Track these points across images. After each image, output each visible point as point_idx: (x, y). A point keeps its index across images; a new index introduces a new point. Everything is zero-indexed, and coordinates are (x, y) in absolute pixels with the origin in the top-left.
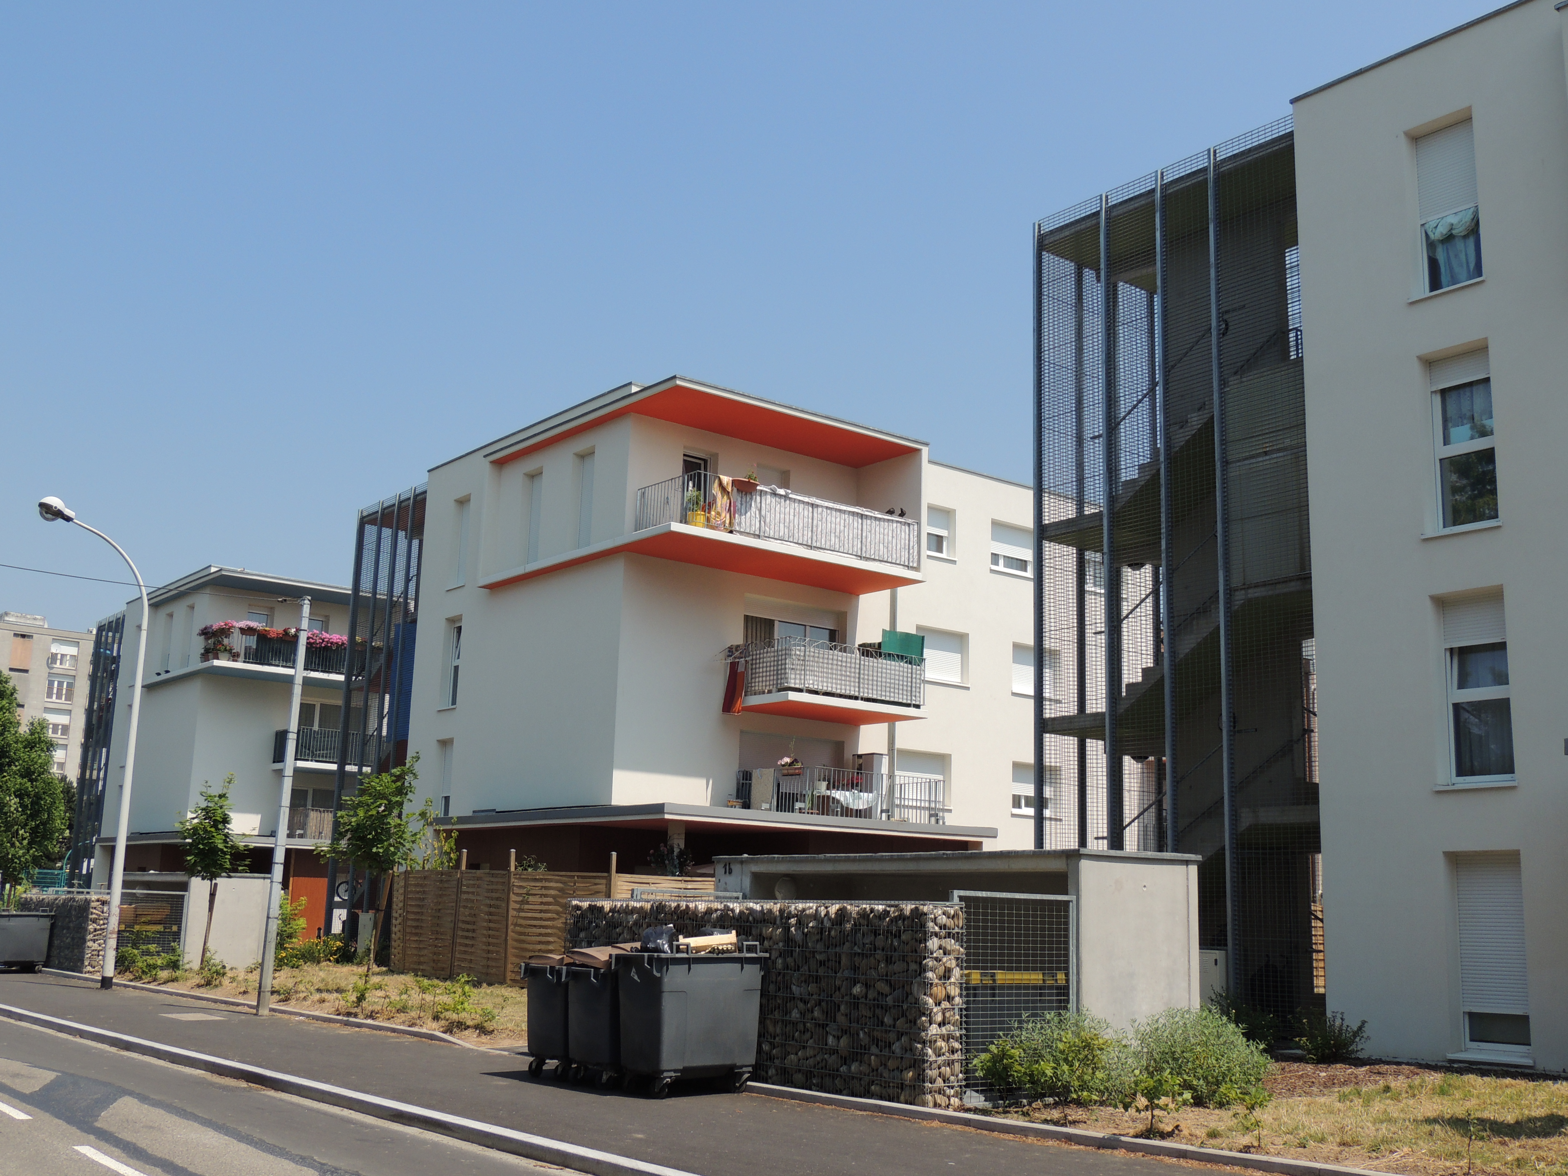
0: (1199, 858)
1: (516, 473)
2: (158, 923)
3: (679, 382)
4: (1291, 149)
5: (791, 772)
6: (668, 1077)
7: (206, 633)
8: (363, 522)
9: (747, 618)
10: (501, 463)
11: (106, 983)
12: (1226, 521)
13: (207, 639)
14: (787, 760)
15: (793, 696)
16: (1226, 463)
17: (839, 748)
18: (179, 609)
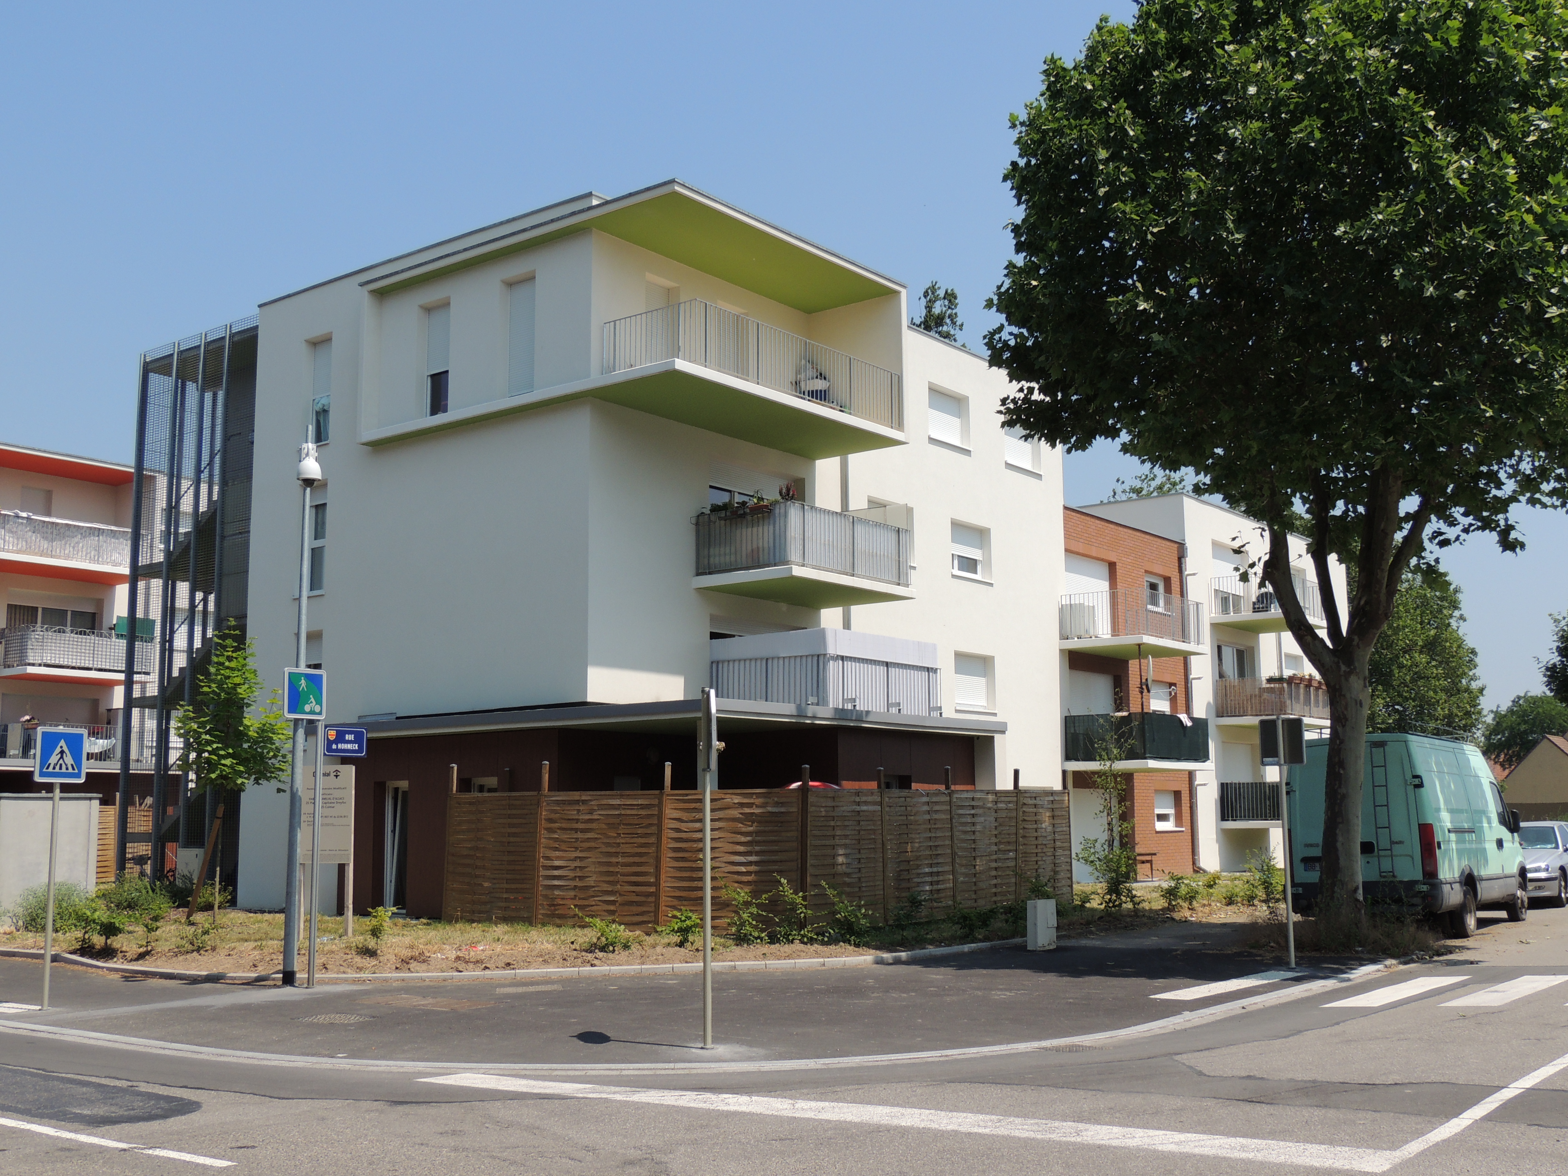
0: (101, 796)
4: (253, 340)
5: (30, 726)
9: (10, 607)
12: (220, 575)
14: (27, 717)
15: (31, 670)
17: (95, 703)
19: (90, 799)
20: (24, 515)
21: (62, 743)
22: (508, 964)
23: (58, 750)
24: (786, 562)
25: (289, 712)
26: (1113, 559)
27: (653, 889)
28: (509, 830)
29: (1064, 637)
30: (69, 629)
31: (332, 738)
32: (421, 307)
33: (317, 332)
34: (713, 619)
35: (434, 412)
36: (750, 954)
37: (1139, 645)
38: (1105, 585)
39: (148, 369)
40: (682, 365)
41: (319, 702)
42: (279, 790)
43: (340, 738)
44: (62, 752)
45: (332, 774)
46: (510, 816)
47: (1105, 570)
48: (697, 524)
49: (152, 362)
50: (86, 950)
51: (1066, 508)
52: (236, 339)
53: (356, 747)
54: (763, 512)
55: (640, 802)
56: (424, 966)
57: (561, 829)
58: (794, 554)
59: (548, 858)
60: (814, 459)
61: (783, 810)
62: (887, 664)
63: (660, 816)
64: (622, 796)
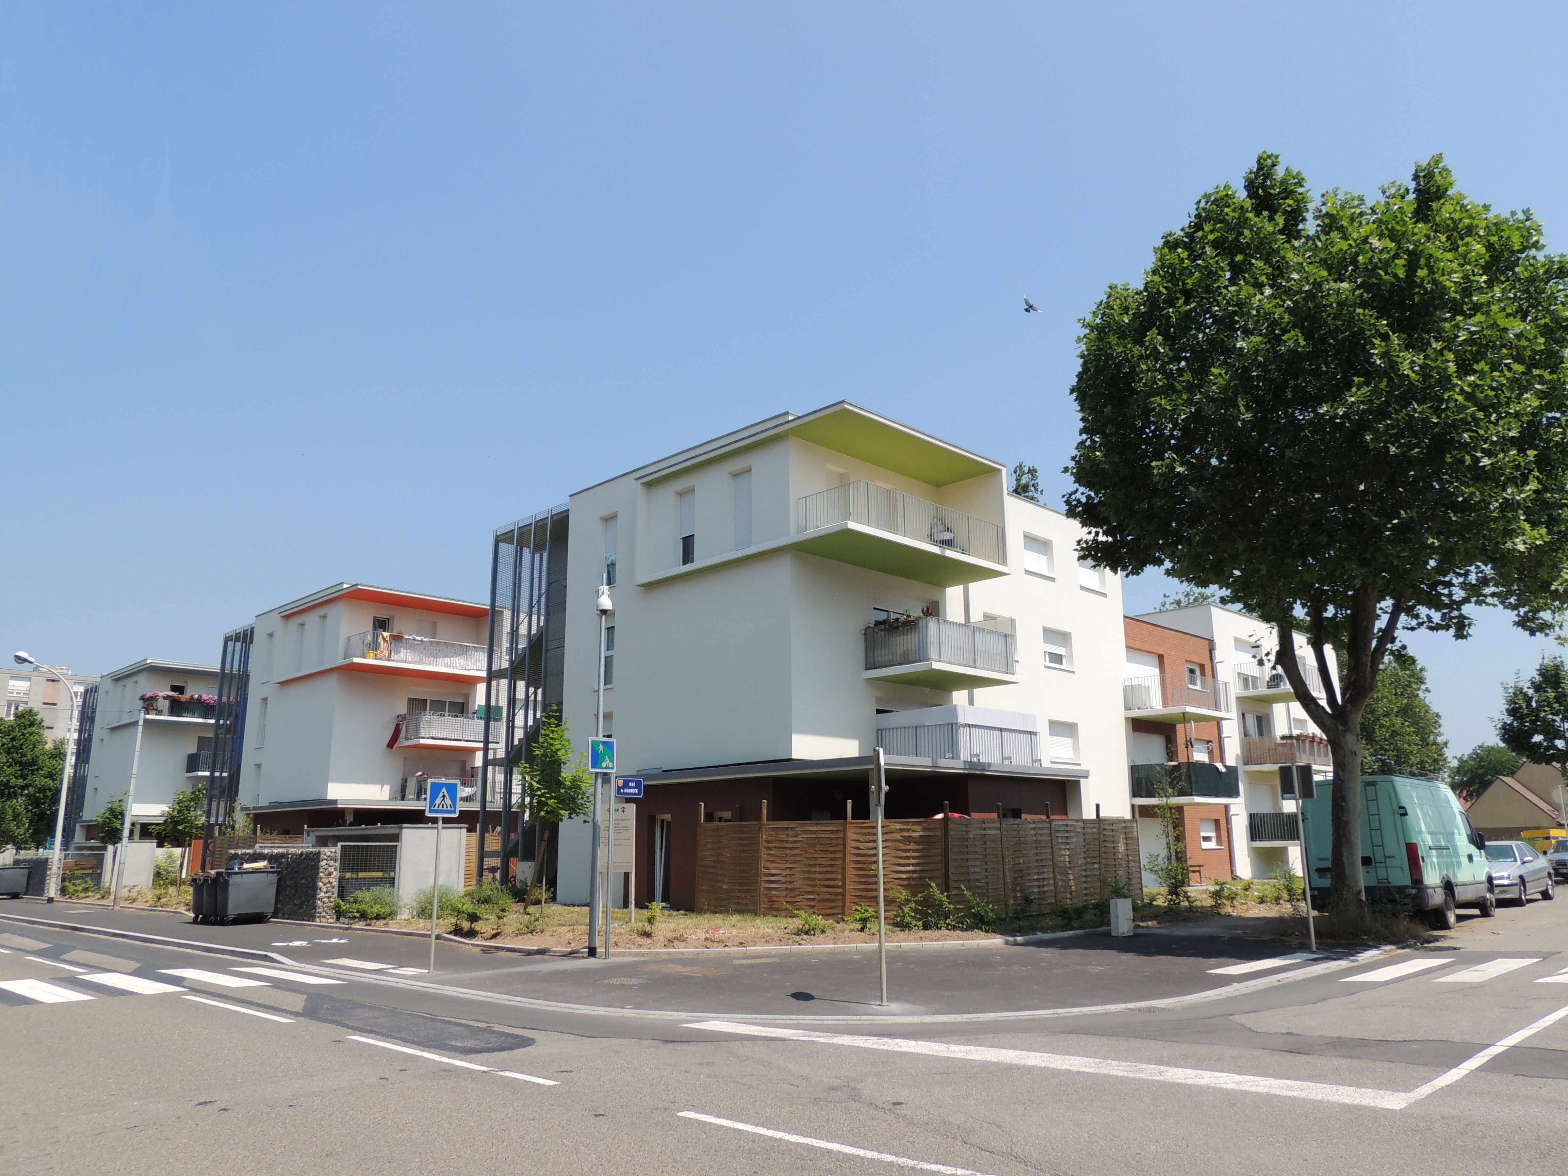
0: (467, 826)
1: (294, 622)
2: (90, 869)
3: (359, 587)
4: (566, 518)
5: (422, 779)
6: (231, 917)
7: (142, 698)
8: (227, 639)
9: (409, 699)
10: (287, 617)
11: (50, 900)
12: (545, 676)
13: (144, 702)
14: (420, 773)
15: (422, 741)
16: (547, 650)
17: (464, 763)
18: (129, 683)
19: (461, 828)
20: (419, 638)
21: (444, 790)
22: (741, 943)
23: (441, 794)
24: (928, 660)
25: (592, 767)
26: (1161, 653)
27: (840, 890)
28: (741, 848)
29: (1128, 708)
30: (447, 714)
31: (620, 785)
32: (675, 492)
33: (606, 512)
34: (878, 700)
35: (685, 563)
36: (911, 937)
37: (1184, 714)
38: (1156, 671)
39: (498, 540)
40: (852, 525)
41: (612, 761)
42: (585, 822)
43: (626, 785)
44: (444, 796)
45: (621, 810)
46: (740, 839)
47: (1156, 660)
48: (865, 634)
49: (501, 535)
50: (458, 931)
51: (1125, 617)
52: (555, 518)
53: (636, 791)
54: (911, 625)
55: (830, 828)
56: (683, 944)
57: (775, 847)
58: (933, 654)
59: (768, 868)
60: (944, 587)
61: (931, 834)
62: (1001, 730)
63: (844, 838)
64: (817, 825)
